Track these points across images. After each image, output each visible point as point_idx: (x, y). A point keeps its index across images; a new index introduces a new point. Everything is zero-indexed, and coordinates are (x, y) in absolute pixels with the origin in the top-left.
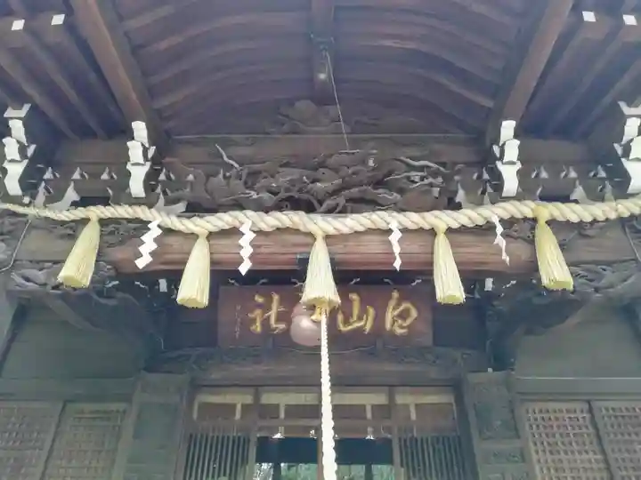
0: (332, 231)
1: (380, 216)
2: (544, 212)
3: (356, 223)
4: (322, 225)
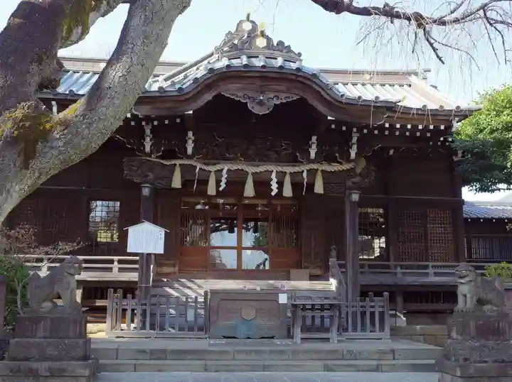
0: (253, 171)
1: (270, 168)
2: (320, 169)
3: (262, 169)
4: (251, 169)
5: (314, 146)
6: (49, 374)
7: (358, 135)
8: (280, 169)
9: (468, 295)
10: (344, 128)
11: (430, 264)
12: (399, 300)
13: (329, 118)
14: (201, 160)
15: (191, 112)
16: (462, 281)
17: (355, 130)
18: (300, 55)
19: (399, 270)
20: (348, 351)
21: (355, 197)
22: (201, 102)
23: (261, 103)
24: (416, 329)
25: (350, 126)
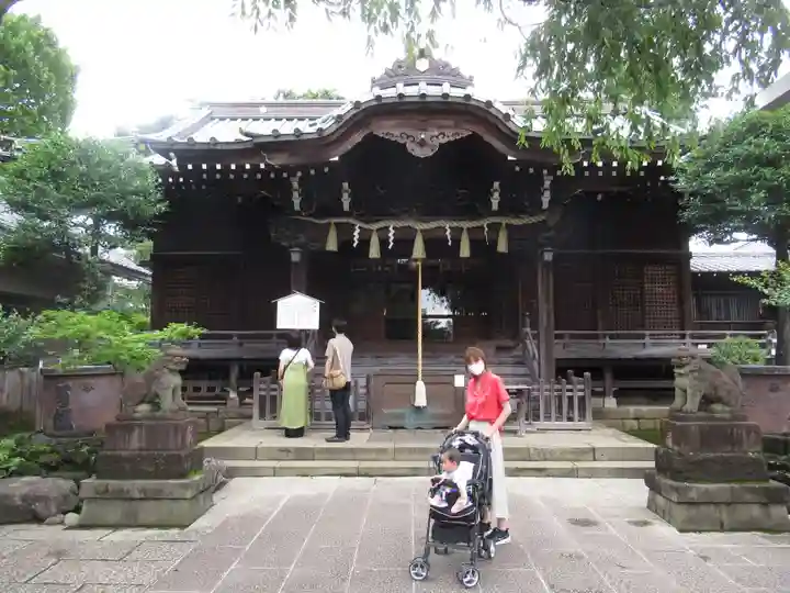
0: (423, 228)
1: (441, 223)
2: (504, 222)
3: (433, 225)
4: (420, 226)
5: (496, 195)
6: (142, 496)
7: (552, 178)
8: (455, 224)
9: (689, 391)
10: (531, 170)
11: (648, 332)
12: (608, 377)
13: (509, 158)
14: (360, 217)
15: (337, 159)
16: (682, 371)
17: (545, 172)
18: (471, 79)
19: (608, 339)
20: (536, 449)
21: (548, 256)
22: (348, 146)
23: (422, 143)
24: (628, 412)
25: (539, 168)
